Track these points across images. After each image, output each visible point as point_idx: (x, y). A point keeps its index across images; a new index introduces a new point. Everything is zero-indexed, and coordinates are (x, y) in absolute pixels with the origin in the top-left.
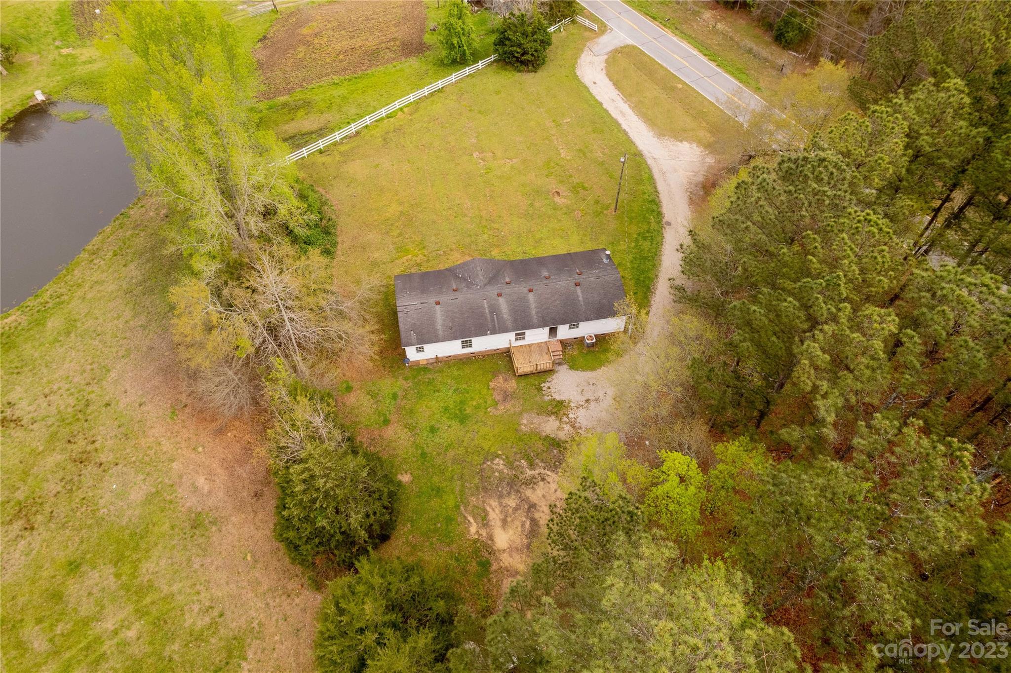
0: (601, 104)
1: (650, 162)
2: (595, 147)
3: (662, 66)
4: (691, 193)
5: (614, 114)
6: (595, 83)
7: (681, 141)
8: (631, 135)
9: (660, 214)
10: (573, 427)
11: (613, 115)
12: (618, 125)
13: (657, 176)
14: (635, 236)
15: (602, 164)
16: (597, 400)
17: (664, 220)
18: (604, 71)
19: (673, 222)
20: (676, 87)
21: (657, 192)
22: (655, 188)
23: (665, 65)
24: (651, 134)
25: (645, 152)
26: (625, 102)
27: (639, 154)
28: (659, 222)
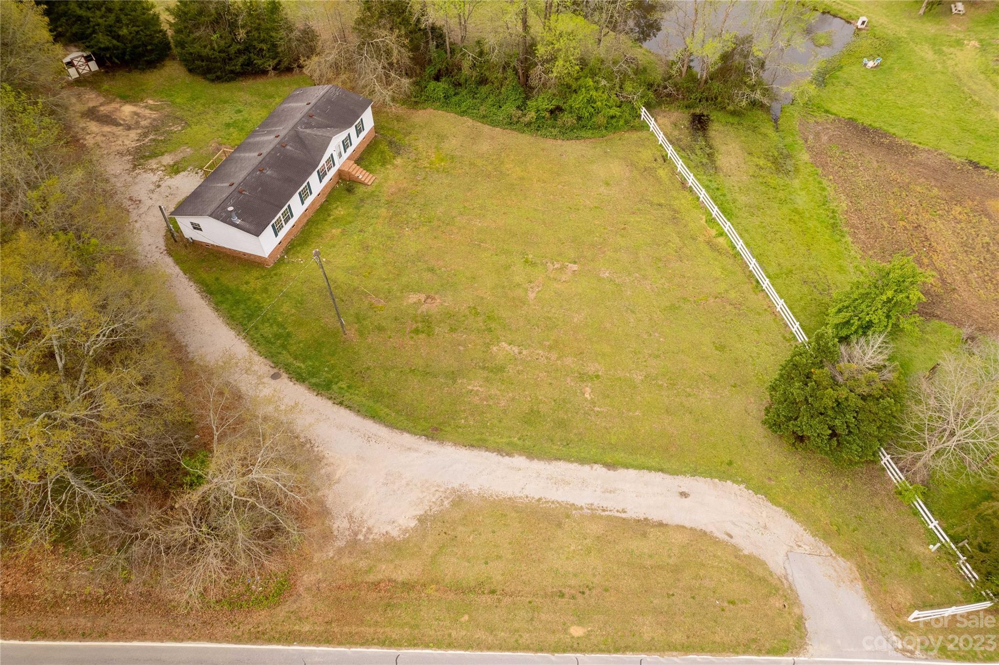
0: (611, 466)
1: (407, 439)
2: (494, 391)
6: (684, 495)
7: (422, 520)
8: (493, 457)
9: (299, 377)
10: (152, 170)
11: (562, 464)
12: (531, 454)
13: (370, 426)
14: (290, 329)
15: (453, 376)
16: (153, 191)
17: (285, 375)
18: (720, 535)
19: (273, 382)
20: (580, 623)
21: (341, 404)
22: (348, 407)
24: (474, 488)
25: (432, 446)
26: (591, 507)
28: (287, 368)
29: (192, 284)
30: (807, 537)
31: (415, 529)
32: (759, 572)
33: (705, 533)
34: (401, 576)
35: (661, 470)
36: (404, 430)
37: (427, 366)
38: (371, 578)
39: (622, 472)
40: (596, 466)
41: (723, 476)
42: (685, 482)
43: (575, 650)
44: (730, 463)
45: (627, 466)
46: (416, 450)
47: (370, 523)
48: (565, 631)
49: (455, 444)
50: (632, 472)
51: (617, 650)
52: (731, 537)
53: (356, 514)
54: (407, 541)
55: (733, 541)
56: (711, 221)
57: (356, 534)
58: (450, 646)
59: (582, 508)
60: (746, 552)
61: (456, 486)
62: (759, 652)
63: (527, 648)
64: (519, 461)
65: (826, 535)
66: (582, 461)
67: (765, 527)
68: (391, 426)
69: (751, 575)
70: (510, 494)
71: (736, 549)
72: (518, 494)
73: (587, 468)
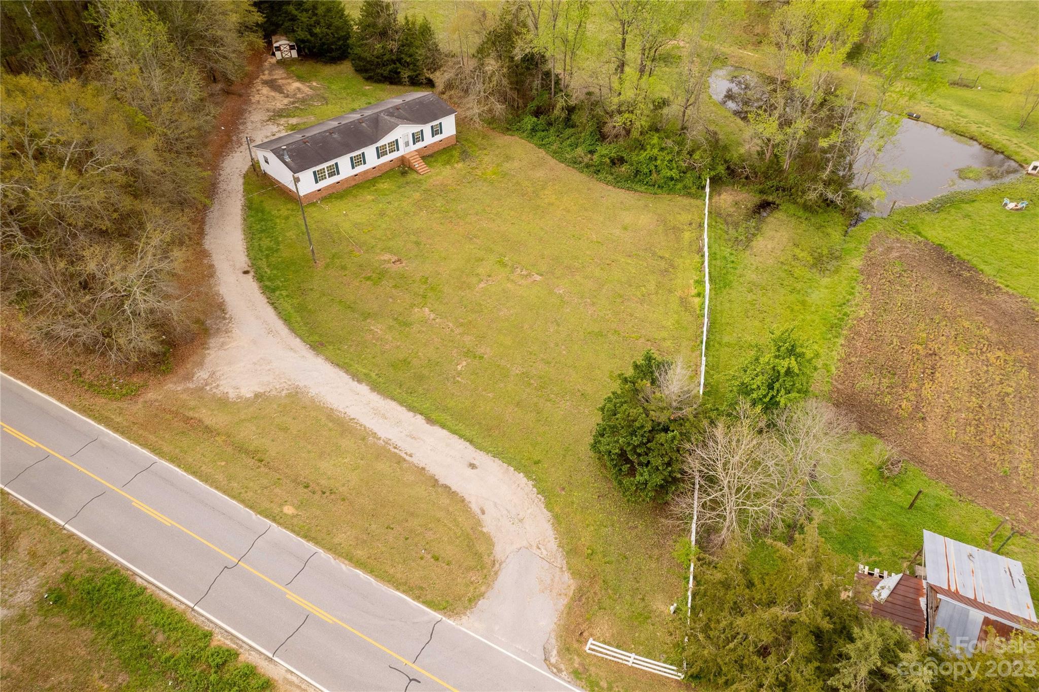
0: (430, 421)
1: (297, 342)
2: (389, 337)
3: (350, 558)
4: (224, 318)
5: (392, 407)
6: (473, 466)
7: (257, 396)
8: (346, 378)
9: (260, 278)
11: (393, 404)
12: (375, 387)
13: (279, 325)
14: (281, 247)
15: (366, 316)
17: (252, 273)
18: (475, 507)
19: (241, 275)
21: (273, 304)
22: (275, 308)
23: (344, 567)
24: (313, 392)
25: (309, 355)
26: (387, 441)
27: (317, 347)
28: (258, 270)
29: (243, 199)
30: (553, 545)
31: (247, 400)
32: (481, 548)
33: (463, 501)
34: (208, 422)
35: (471, 442)
36: (298, 335)
37: (355, 303)
38: (191, 414)
39: (437, 430)
40: (419, 416)
41: (519, 468)
42: (481, 458)
43: (274, 520)
44: (537, 463)
45: (443, 426)
46: (295, 352)
47: (221, 383)
48: (281, 505)
49: (327, 359)
50: (445, 433)
51: (305, 537)
52: (483, 513)
53: (218, 374)
54: (235, 403)
55: (482, 517)
56: (700, 282)
57: (206, 385)
58: (194, 473)
59: (380, 438)
60: (485, 530)
61: (301, 385)
62: (417, 598)
63: (243, 502)
64: (364, 389)
65: (571, 550)
66: (411, 408)
67: (521, 521)
68: (293, 330)
69: (470, 546)
70: (335, 406)
71: (479, 523)
72: (340, 409)
73: (411, 414)
